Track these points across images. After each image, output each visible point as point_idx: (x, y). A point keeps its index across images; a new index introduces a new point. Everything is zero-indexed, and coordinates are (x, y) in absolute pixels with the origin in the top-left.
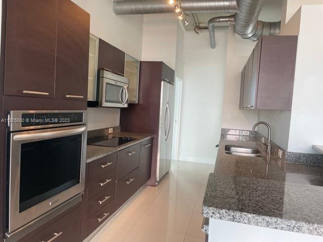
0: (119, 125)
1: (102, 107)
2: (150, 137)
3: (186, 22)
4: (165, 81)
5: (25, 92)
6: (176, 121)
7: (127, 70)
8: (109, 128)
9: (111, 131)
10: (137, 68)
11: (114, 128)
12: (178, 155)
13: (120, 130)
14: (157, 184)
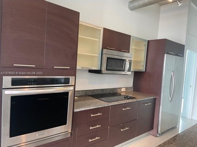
0: (132, 86)
1: (103, 74)
2: (153, 98)
3: (179, 3)
4: (168, 53)
5: (14, 65)
6: (191, 86)
7: (132, 47)
8: (121, 88)
9: (123, 90)
10: (145, 45)
11: (126, 88)
12: (192, 114)
13: (133, 90)
14: (158, 135)
